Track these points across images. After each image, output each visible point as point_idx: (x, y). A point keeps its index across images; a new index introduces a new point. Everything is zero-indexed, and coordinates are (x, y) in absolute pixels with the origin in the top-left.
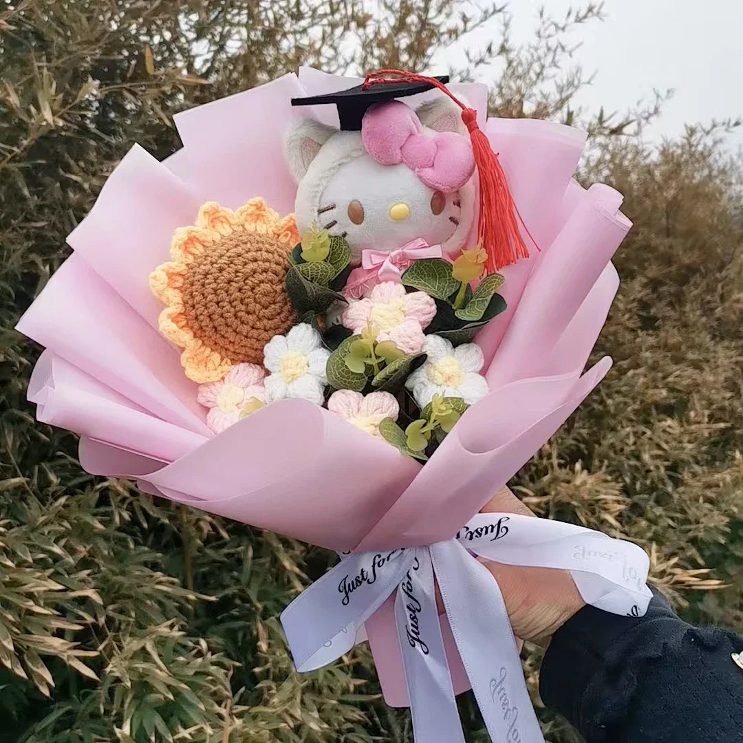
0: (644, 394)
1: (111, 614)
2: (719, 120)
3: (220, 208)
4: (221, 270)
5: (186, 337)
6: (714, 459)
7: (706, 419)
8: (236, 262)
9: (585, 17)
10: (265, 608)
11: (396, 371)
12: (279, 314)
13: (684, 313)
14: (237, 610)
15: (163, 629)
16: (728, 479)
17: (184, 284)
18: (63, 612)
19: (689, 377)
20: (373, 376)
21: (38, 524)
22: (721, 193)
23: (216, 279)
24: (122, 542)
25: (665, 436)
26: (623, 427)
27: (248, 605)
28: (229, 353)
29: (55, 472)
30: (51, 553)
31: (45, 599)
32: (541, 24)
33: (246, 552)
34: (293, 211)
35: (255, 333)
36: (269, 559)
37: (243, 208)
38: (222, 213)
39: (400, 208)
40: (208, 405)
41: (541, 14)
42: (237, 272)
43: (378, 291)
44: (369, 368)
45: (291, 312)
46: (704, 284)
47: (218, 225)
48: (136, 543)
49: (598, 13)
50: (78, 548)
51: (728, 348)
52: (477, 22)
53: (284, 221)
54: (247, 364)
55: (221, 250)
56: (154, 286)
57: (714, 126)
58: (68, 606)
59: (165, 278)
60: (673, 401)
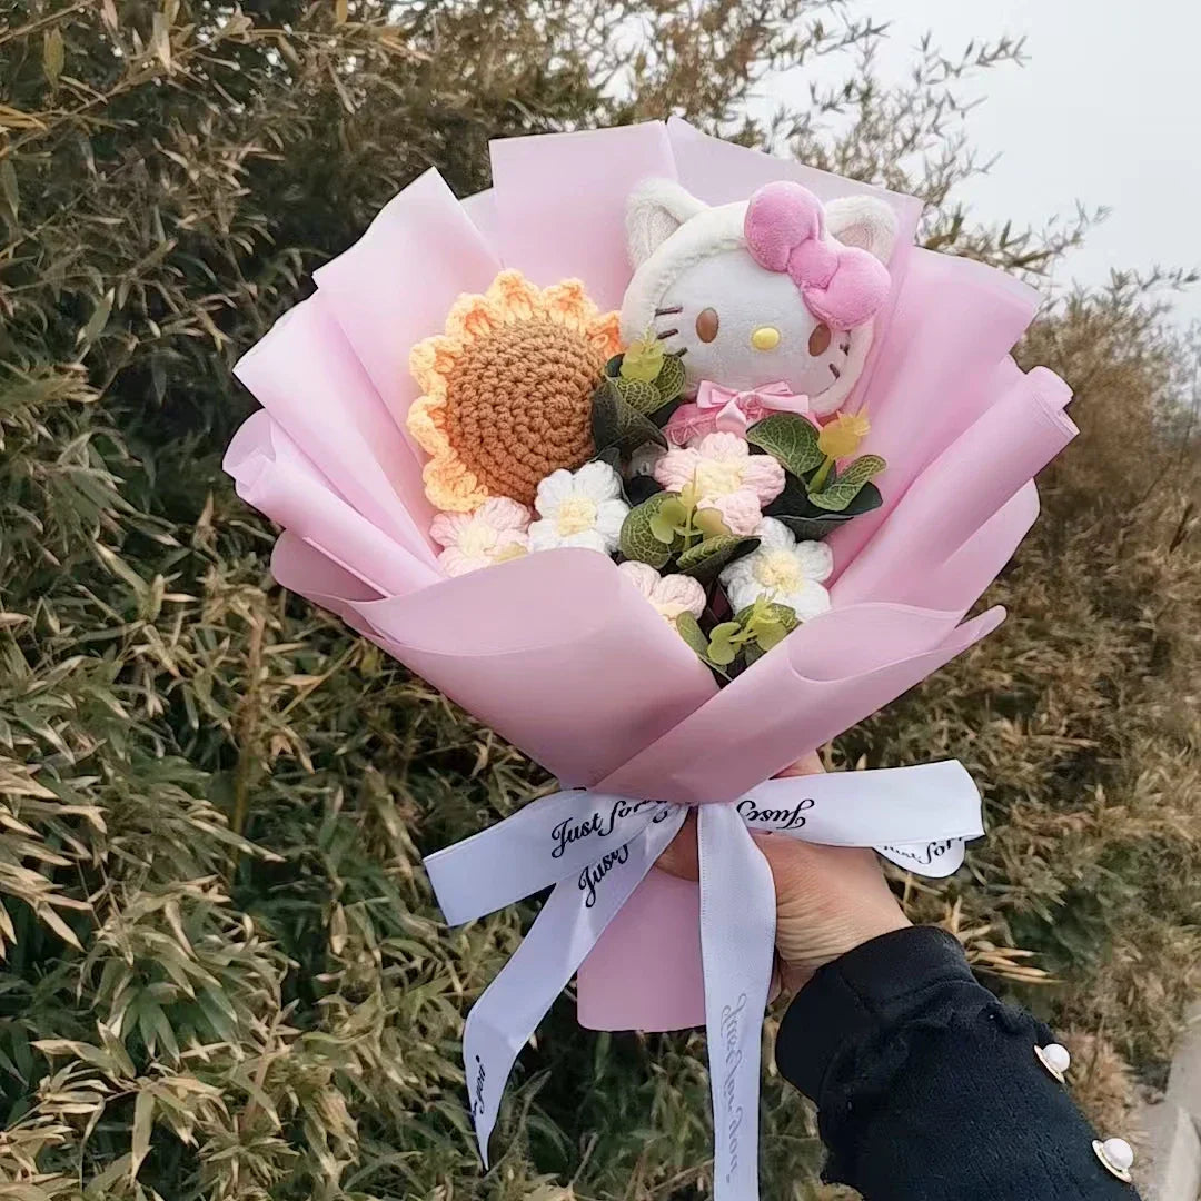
0: (977, 675)
1: (116, 850)
2: (1165, 269)
3: (523, 282)
4: (508, 363)
5: (439, 443)
6: (1057, 795)
7: (1063, 730)
8: (531, 357)
9: (995, 57)
10: (347, 888)
11: (713, 552)
12: (570, 441)
13: (1059, 563)
14: (301, 882)
15: (193, 888)
16: (1078, 826)
17: (453, 370)
18: (44, 833)
19: (1049, 663)
20: (681, 554)
21: (29, 691)
22: (1151, 390)
23: (499, 374)
24: (148, 743)
25: (996, 745)
26: (934, 719)
27: (320, 879)
28: (490, 478)
29: (60, 615)
30: (41, 740)
31: (21, 809)
32: (923, 61)
33: (333, 796)
34: (619, 309)
35: (533, 459)
36: (364, 814)
37: (555, 288)
38: (525, 289)
39: (767, 333)
40: (444, 542)
41: (925, 46)
42: (529, 370)
43: (712, 441)
44: (678, 538)
45: (586, 443)
46: (1097, 526)
47: (515, 304)
48: (169, 752)
49: (1015, 54)
50: (81, 741)
51: (1113, 629)
52: (838, 41)
53: (604, 319)
54: (509, 499)
55: (512, 337)
56: (415, 363)
57: (1157, 277)
58: (53, 825)
59: (432, 354)
60: (1017, 694)
